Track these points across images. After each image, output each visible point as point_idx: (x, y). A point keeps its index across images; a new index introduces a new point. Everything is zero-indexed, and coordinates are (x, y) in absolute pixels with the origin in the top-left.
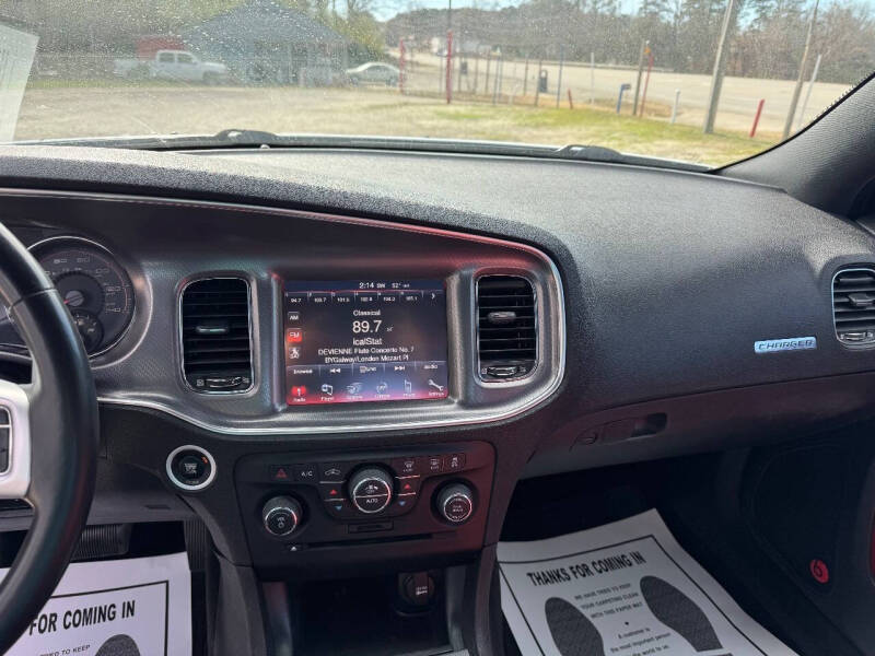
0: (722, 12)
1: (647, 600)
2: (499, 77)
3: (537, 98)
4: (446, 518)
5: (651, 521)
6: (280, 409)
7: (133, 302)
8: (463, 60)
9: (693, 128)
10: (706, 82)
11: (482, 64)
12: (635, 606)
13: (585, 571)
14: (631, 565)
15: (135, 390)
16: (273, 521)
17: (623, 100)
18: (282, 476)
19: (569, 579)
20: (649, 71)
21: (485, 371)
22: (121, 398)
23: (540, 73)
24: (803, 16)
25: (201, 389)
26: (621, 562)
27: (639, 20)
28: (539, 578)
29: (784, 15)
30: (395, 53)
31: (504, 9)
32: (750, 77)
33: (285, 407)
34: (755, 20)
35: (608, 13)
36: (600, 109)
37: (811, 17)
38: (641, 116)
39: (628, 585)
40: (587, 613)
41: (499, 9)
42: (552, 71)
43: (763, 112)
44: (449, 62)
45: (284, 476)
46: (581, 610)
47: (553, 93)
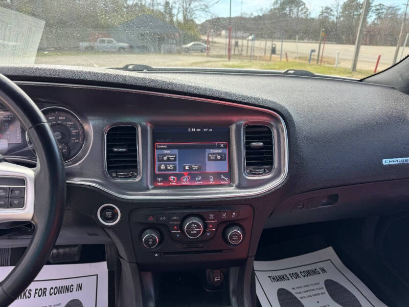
0: (359, 15)
1: (328, 291)
2: (253, 48)
3: (271, 57)
4: (229, 243)
5: (329, 252)
6: (151, 187)
7: (84, 137)
8: (236, 40)
9: (346, 69)
10: (352, 48)
11: (245, 42)
12: (322, 293)
13: (297, 276)
14: (319, 273)
15: (83, 177)
16: (147, 241)
17: (312, 57)
18: (151, 219)
19: (289, 279)
20: (324, 43)
21: (248, 171)
22: (77, 181)
23: (272, 45)
24: (399, 16)
25: (114, 178)
26: (315, 272)
27: (319, 20)
28: (274, 279)
29: (390, 16)
30: (205, 38)
31: (255, 17)
32: (373, 45)
33: (153, 187)
34: (375, 19)
35: (304, 17)
36: (301, 61)
37: (403, 17)
38: (321, 64)
39: (319, 283)
40: (298, 296)
41: (252, 17)
42: (278, 44)
43: (380, 61)
44: (229, 41)
45: (153, 219)
46: (295, 294)
47: (278, 55)
